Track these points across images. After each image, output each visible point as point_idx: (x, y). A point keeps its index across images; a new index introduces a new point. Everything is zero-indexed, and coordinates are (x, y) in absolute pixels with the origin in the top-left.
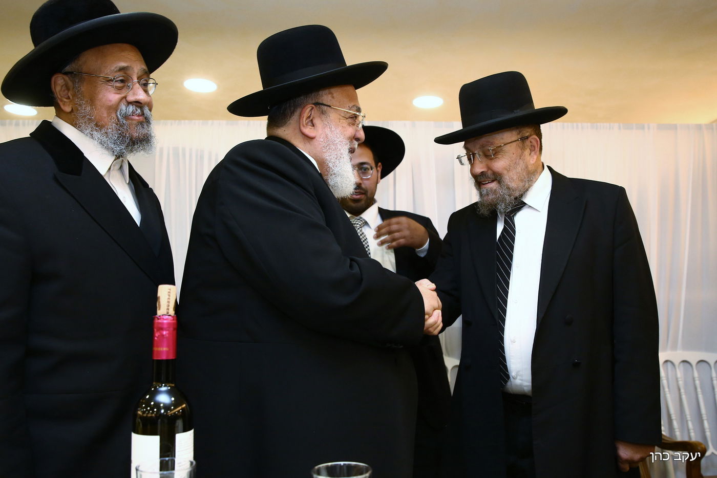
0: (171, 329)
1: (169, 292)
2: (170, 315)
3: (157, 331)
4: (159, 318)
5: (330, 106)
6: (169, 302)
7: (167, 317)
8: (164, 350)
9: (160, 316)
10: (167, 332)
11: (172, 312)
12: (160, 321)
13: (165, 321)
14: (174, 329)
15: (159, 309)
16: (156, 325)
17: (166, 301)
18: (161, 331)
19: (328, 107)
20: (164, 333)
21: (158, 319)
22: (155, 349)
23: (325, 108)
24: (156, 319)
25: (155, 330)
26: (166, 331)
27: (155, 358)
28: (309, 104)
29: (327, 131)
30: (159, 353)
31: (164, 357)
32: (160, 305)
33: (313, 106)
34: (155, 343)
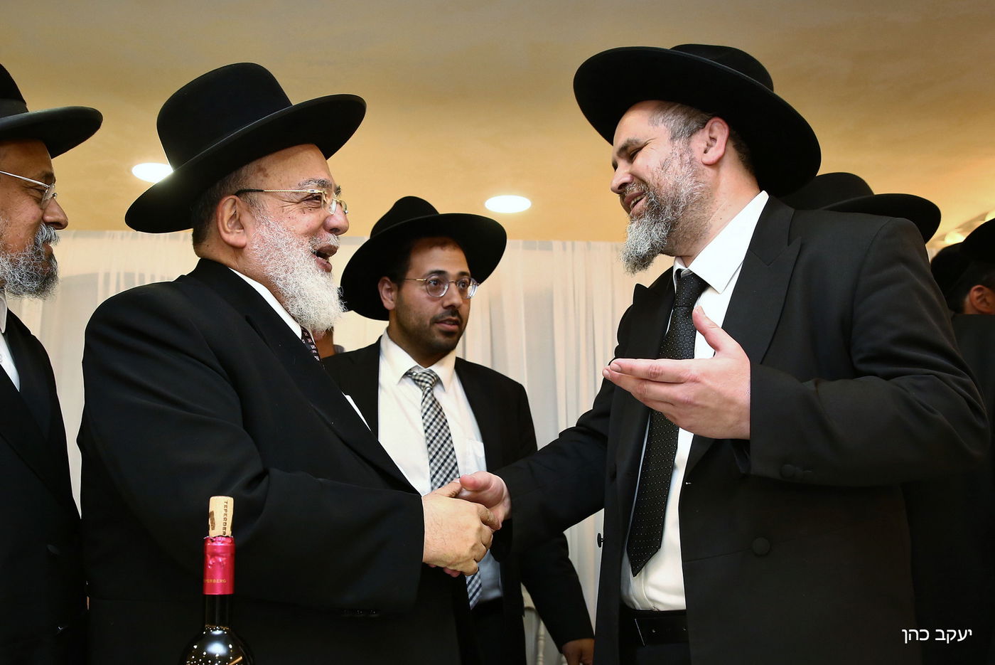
0: (229, 555)
1: (226, 506)
2: (227, 537)
3: (211, 558)
4: (214, 539)
5: (262, 191)
6: (225, 519)
7: (224, 539)
8: (218, 582)
9: (215, 537)
10: (224, 559)
11: (229, 532)
12: (214, 544)
13: (220, 544)
14: (232, 554)
15: (213, 529)
16: (209, 550)
17: (223, 517)
18: (216, 557)
19: (260, 194)
20: (220, 560)
21: (213, 541)
22: (208, 581)
23: (255, 196)
24: (209, 541)
25: (209, 556)
26: (222, 557)
27: (207, 593)
28: (229, 195)
29: (264, 232)
30: (213, 585)
31: (218, 592)
32: (213, 523)
33: (234, 197)
34: (208, 574)
